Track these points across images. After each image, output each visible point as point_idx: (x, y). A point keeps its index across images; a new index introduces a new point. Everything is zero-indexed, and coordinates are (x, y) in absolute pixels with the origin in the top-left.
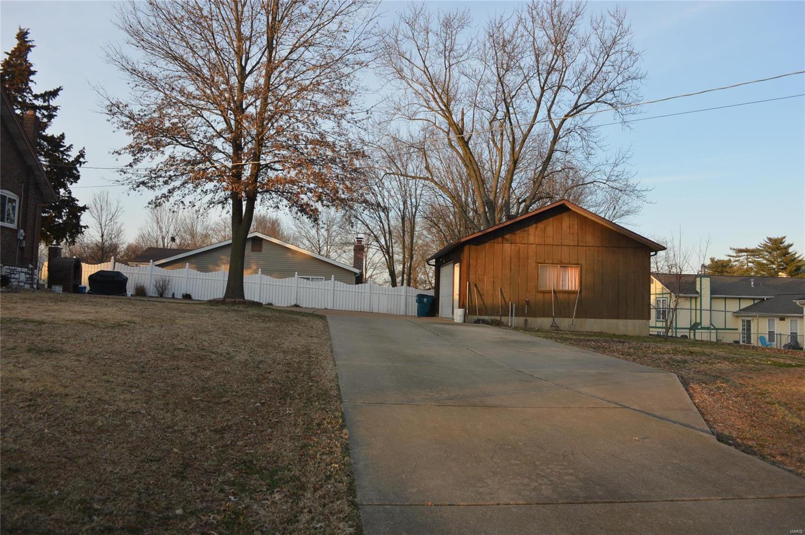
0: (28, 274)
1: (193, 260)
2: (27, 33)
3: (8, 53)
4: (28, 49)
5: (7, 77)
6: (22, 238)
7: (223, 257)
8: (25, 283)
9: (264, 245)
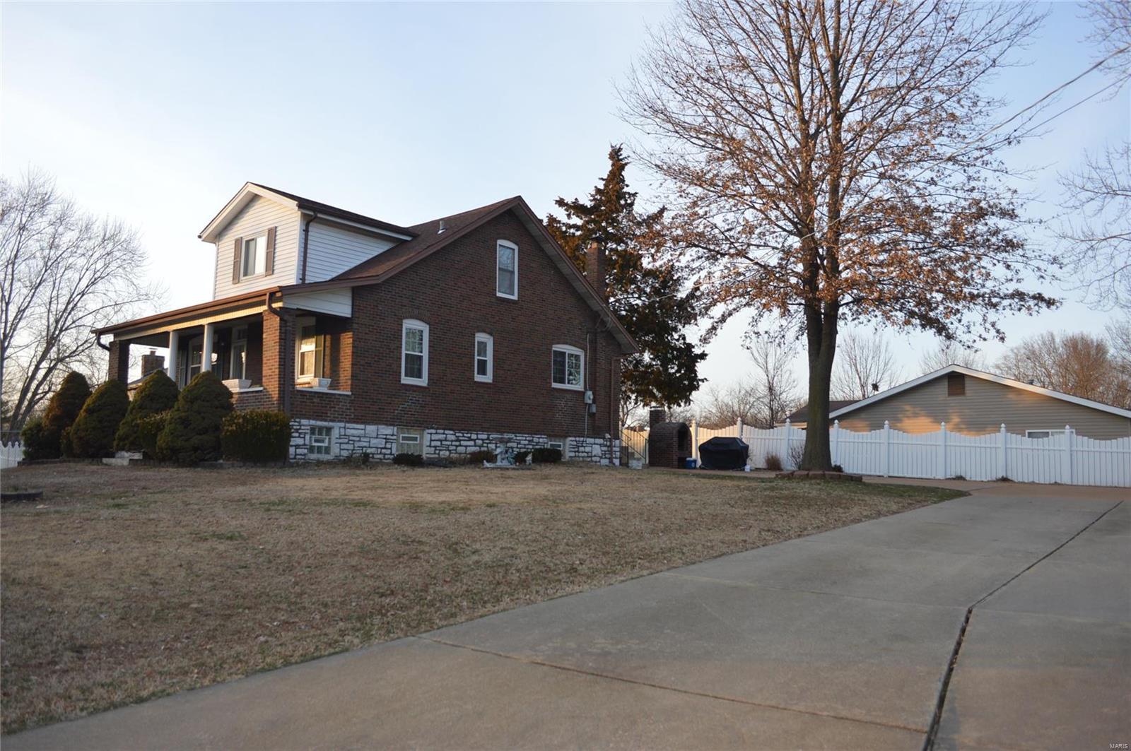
0: (606, 446)
2: (620, 149)
3: (602, 179)
4: (622, 167)
5: (603, 208)
6: (590, 402)
7: (908, 408)
8: (601, 458)
9: (968, 384)
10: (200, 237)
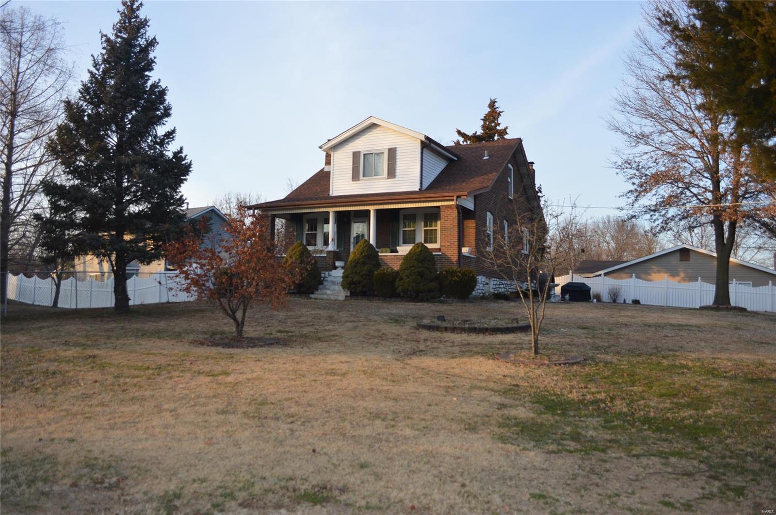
1: (627, 271)
2: (495, 102)
4: (498, 114)
7: (654, 267)
9: (692, 255)
10: (320, 148)
